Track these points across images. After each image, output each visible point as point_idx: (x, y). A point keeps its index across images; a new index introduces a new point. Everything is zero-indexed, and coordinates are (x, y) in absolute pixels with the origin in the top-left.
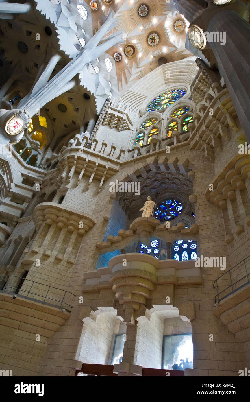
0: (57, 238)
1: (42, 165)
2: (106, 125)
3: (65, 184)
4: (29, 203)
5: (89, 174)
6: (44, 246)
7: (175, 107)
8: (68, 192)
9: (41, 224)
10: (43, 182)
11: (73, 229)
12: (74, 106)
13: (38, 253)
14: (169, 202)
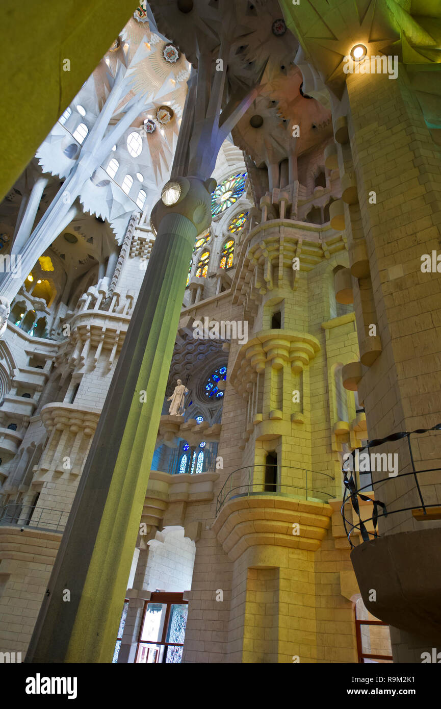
0: (72, 446)
1: (54, 330)
2: (136, 256)
3: (78, 367)
4: (42, 391)
5: (109, 347)
6: (56, 461)
7: (235, 211)
8: (83, 379)
9: (52, 431)
10: (57, 358)
11: (90, 431)
12: (85, 236)
13: (48, 470)
14: (223, 371)
